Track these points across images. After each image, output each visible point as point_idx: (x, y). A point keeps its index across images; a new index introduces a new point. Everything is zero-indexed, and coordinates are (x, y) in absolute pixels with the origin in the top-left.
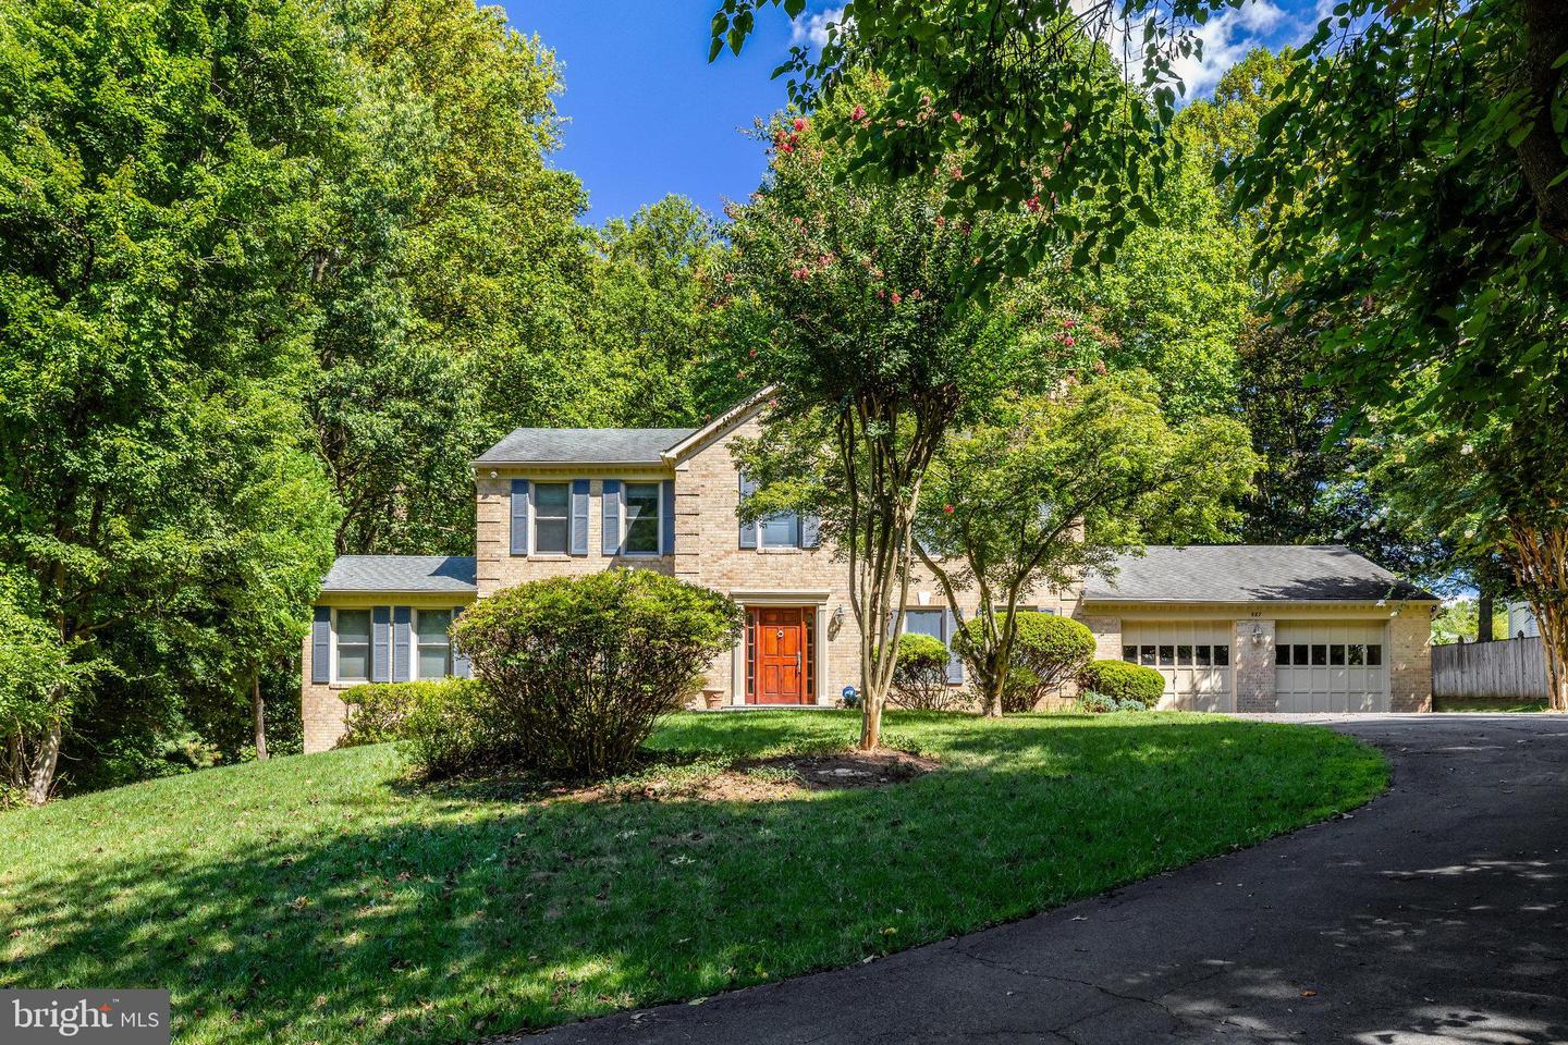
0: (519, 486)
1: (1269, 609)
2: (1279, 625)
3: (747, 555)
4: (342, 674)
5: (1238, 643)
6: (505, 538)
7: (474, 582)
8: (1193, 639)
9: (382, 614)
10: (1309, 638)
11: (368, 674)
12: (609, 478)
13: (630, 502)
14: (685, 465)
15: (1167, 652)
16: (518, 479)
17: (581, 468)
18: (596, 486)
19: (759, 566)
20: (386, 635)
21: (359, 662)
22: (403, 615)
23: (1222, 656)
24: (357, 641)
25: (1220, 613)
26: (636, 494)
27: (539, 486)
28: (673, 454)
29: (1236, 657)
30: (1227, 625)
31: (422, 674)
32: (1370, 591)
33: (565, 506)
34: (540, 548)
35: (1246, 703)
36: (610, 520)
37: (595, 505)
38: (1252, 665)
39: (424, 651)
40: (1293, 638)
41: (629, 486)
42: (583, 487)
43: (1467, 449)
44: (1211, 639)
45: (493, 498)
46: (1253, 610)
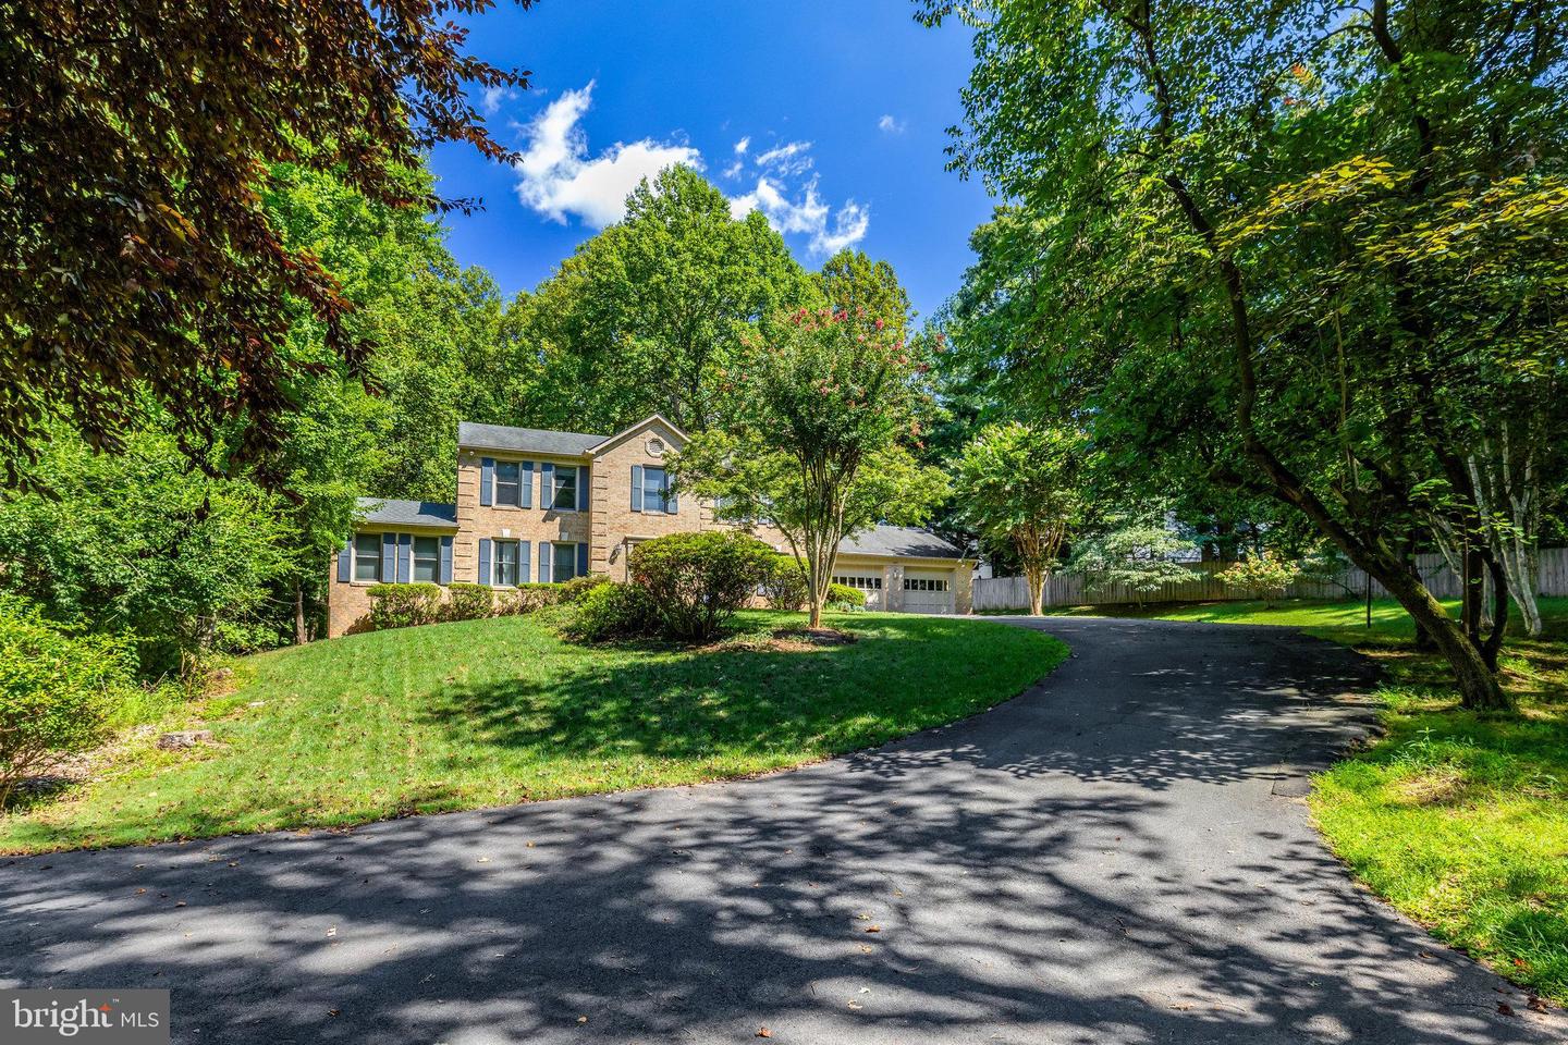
0: (487, 462)
1: (902, 560)
2: (906, 568)
3: (636, 515)
4: (359, 576)
5: (887, 578)
6: (477, 494)
7: (455, 520)
8: (865, 574)
9: (390, 538)
10: (918, 576)
11: (378, 576)
12: (547, 462)
13: (558, 478)
14: (599, 459)
15: (861, 582)
16: (485, 458)
17: (528, 454)
18: (537, 466)
19: (643, 521)
20: (392, 552)
21: (371, 569)
22: (405, 539)
23: (879, 583)
24: (373, 555)
25: (877, 562)
26: (563, 473)
27: (499, 463)
28: (593, 452)
29: (886, 585)
30: (880, 568)
31: (416, 579)
32: (941, 553)
33: (517, 476)
34: (498, 502)
35: (890, 608)
36: (545, 488)
37: (536, 478)
38: (893, 588)
39: (418, 563)
40: (913, 576)
41: (557, 467)
42: (529, 466)
43: (1008, 488)
44: (873, 575)
45: (469, 468)
46: (894, 560)
